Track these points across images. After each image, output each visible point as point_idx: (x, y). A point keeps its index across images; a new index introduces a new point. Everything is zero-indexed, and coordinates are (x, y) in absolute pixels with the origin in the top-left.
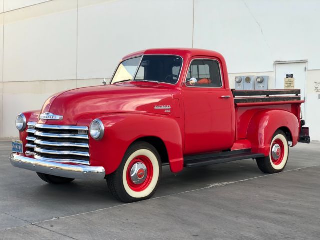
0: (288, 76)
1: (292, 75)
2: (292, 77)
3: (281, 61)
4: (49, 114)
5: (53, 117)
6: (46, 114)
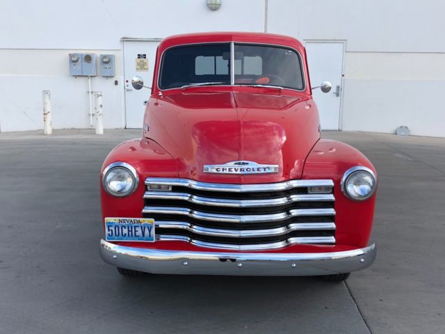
0: (139, 56)
1: (145, 55)
2: (145, 58)
3: (130, 37)
4: (247, 164)
5: (258, 169)
6: (236, 164)
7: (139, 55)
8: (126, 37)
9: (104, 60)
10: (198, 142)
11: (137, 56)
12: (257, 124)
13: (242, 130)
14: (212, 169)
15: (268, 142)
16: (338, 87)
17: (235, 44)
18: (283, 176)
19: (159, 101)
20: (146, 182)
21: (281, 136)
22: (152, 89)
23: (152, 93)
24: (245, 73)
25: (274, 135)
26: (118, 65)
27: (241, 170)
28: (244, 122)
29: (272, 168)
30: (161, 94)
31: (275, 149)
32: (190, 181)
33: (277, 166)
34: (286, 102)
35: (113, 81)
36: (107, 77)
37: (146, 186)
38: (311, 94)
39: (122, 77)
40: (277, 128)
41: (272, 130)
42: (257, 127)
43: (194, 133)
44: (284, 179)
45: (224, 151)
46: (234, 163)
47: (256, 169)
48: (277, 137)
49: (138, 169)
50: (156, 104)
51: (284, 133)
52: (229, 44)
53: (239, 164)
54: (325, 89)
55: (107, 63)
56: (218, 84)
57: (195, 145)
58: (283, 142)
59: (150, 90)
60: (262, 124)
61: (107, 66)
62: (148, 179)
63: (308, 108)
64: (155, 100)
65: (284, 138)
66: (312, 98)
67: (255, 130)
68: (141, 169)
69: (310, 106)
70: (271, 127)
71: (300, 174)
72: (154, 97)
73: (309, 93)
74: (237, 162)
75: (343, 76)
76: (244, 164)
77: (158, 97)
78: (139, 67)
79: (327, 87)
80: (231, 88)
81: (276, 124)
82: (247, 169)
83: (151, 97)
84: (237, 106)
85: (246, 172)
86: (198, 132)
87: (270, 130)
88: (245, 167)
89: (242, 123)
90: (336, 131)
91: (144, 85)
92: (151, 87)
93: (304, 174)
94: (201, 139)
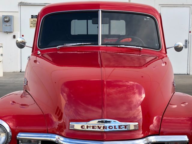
3: (25, 2)
4: (109, 122)
5: (119, 127)
6: (99, 122)
7: (32, 16)
8: (23, 2)
9: (5, 19)
10: (66, 98)
11: (31, 17)
12: (120, 83)
13: (105, 90)
14: (77, 126)
15: (129, 100)
16: (186, 41)
17: (102, 12)
18: (142, 133)
19: (38, 59)
20: (18, 137)
21: (140, 94)
22: (33, 48)
23: (32, 52)
24: (112, 33)
25: (134, 93)
26: (16, 23)
27: (104, 127)
28: (107, 82)
29: (132, 126)
30: (40, 53)
31: (135, 106)
32: (57, 137)
33: (137, 123)
34: (145, 60)
35: (12, 35)
36: (7, 32)
37: (18, 140)
38: (166, 53)
39: (19, 33)
40: (138, 87)
41: (133, 90)
42: (120, 86)
43: (63, 91)
44: (143, 135)
45: (90, 107)
46: (97, 121)
47: (117, 127)
48: (137, 96)
49: (11, 124)
50: (35, 61)
51: (143, 91)
52: (98, 12)
53: (102, 122)
54: (178, 49)
55: (7, 22)
56: (88, 45)
57: (63, 101)
58: (142, 99)
59: (31, 49)
60: (124, 83)
61: (8, 24)
62: (19, 134)
63: (164, 65)
64: (34, 58)
65: (144, 96)
66: (166, 56)
67: (119, 89)
68: (13, 124)
69: (166, 63)
70: (132, 87)
71: (157, 129)
72: (34, 55)
73: (164, 52)
74: (100, 120)
75: (190, 32)
76: (106, 122)
77: (37, 55)
78: (32, 25)
79: (179, 46)
80: (99, 48)
81: (136, 83)
82: (109, 127)
83: (32, 55)
84: (102, 66)
85: (108, 130)
86: (66, 90)
87: (131, 89)
88: (107, 125)
89: (105, 83)
90: (185, 74)
91: (26, 45)
92: (32, 46)
93: (162, 129)
94: (69, 96)
